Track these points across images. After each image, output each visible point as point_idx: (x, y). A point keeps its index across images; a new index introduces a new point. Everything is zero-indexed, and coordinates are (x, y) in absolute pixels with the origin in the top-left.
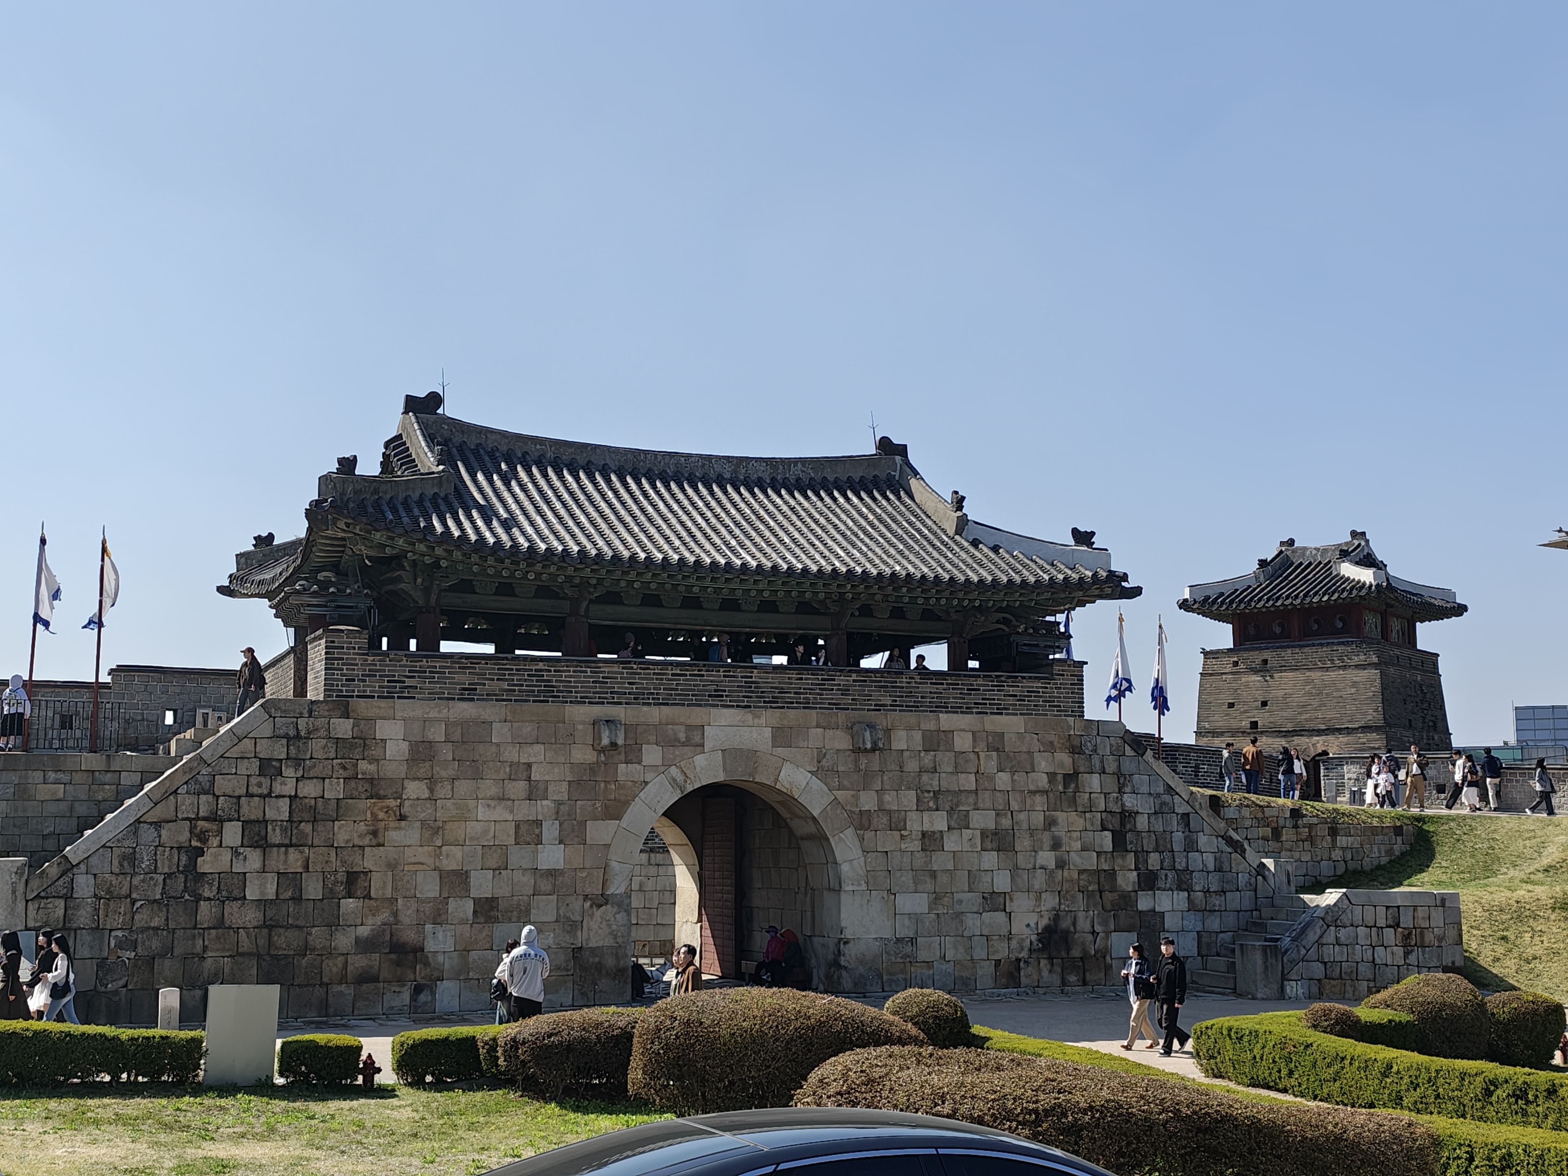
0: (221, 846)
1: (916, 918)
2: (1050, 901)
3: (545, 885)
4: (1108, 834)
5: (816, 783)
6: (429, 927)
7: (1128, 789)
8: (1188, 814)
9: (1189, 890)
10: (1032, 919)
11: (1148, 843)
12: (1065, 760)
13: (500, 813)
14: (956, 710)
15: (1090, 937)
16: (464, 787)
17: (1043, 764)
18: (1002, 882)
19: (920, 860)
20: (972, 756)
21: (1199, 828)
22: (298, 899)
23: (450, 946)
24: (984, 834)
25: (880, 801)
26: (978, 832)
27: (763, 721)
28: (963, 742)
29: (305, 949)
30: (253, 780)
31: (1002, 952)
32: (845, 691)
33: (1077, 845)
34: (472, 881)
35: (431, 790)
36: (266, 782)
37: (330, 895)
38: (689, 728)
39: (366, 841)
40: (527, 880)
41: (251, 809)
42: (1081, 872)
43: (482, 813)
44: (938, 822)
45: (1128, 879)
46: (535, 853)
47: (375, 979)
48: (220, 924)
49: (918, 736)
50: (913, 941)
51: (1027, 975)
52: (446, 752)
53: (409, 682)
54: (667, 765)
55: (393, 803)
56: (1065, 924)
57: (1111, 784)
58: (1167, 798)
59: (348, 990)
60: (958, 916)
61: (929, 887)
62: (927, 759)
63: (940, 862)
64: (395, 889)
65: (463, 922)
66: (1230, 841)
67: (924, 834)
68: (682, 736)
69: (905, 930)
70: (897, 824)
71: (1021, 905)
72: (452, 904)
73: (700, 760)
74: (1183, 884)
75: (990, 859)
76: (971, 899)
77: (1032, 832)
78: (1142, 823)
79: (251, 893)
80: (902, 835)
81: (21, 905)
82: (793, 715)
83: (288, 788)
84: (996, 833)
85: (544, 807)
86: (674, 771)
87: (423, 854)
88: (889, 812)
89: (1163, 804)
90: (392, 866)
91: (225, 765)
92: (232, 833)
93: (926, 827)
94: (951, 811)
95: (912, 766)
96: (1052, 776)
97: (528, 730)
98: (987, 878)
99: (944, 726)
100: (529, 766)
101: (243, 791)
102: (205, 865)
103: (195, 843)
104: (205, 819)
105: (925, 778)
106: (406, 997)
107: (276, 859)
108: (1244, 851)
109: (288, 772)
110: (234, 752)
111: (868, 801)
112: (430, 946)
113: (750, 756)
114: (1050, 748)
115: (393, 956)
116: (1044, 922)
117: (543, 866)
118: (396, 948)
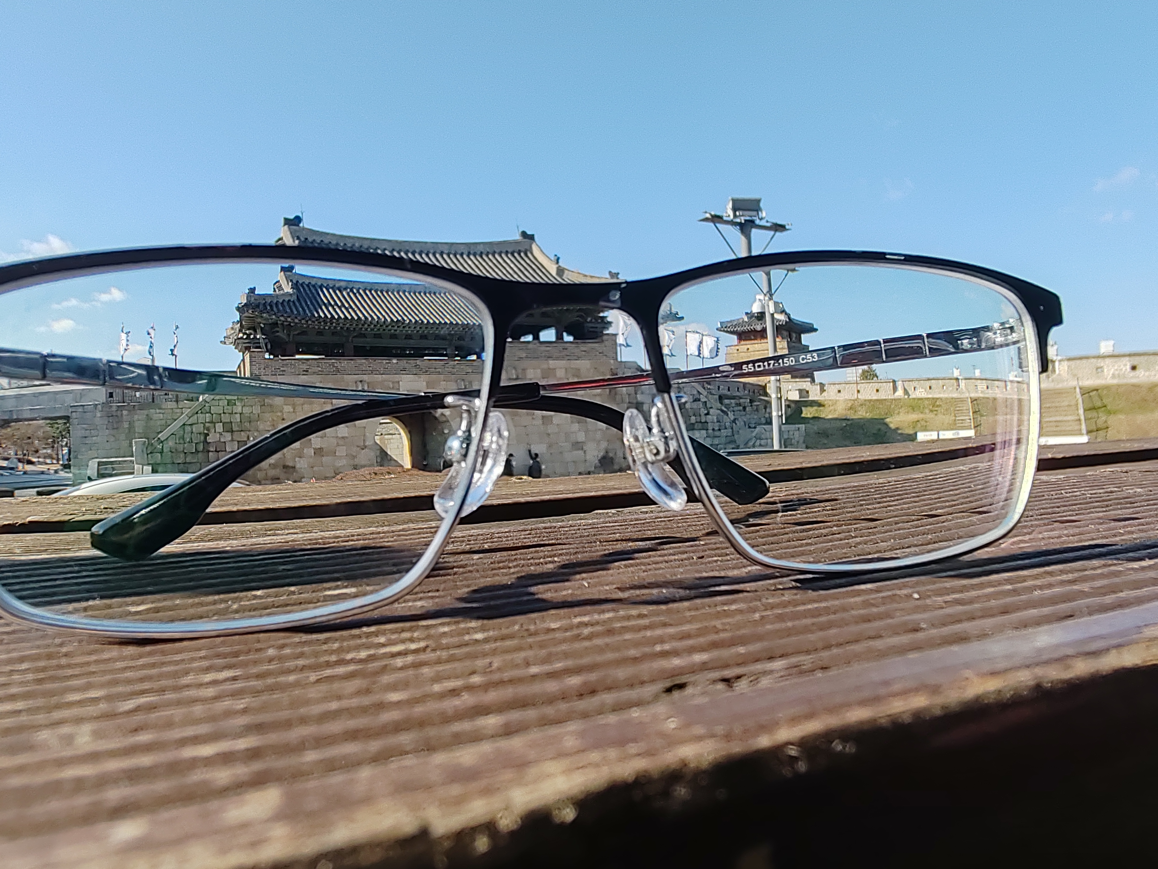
0: (215, 432)
3: (341, 442)
6: (297, 459)
23: (304, 466)
30: (225, 408)
32: (454, 367)
34: (312, 442)
35: (294, 409)
36: (230, 408)
40: (335, 441)
41: (226, 418)
46: (336, 431)
55: (279, 414)
81: (146, 455)
82: (434, 377)
83: (239, 409)
92: (219, 427)
101: (222, 412)
102: (209, 439)
103: (206, 432)
104: (209, 422)
107: (237, 437)
108: (727, 414)
112: (298, 466)
117: (340, 435)
118: (285, 467)
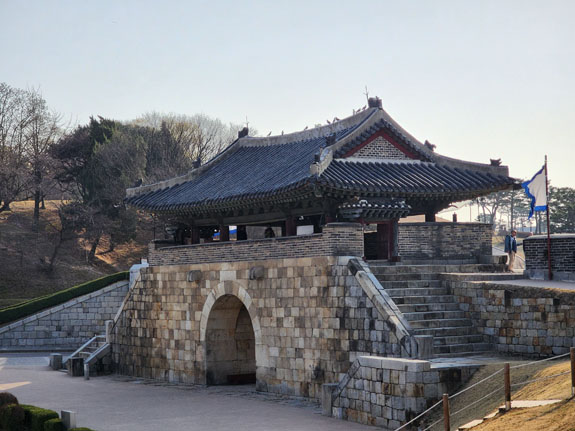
1: (276, 359)
2: (318, 354)
3: (188, 336)
4: (338, 320)
5: (248, 295)
7: (347, 295)
8: (371, 309)
10: (311, 363)
11: (353, 325)
12: (325, 279)
13: (178, 308)
15: (332, 375)
17: (316, 283)
18: (301, 343)
19: (275, 331)
20: (293, 279)
21: (376, 317)
24: (295, 319)
25: (265, 303)
26: (293, 318)
27: (234, 267)
28: (290, 273)
30: (139, 296)
31: (301, 378)
33: (327, 326)
35: (166, 299)
38: (216, 272)
39: (156, 318)
42: (328, 339)
43: (175, 307)
44: (281, 313)
45: (345, 345)
46: (185, 324)
49: (276, 271)
50: (275, 369)
51: (311, 392)
52: (168, 285)
54: (211, 288)
55: (160, 304)
56: (322, 367)
57: (341, 293)
60: (288, 359)
61: (278, 344)
62: (278, 282)
67: (278, 319)
68: (215, 276)
69: (273, 364)
70: (270, 314)
71: (308, 354)
72: (171, 342)
73: (219, 286)
75: (298, 332)
76: (292, 352)
77: (310, 318)
78: (352, 313)
80: (271, 319)
82: (241, 264)
84: (298, 318)
85: (186, 306)
86: (213, 291)
88: (267, 308)
89: (361, 303)
93: (277, 315)
94: (285, 308)
95: (274, 286)
96: (318, 288)
98: (296, 341)
99: (285, 265)
105: (277, 291)
108: (395, 331)
111: (261, 303)
113: (231, 283)
114: (319, 274)
115: (161, 359)
116: (315, 365)
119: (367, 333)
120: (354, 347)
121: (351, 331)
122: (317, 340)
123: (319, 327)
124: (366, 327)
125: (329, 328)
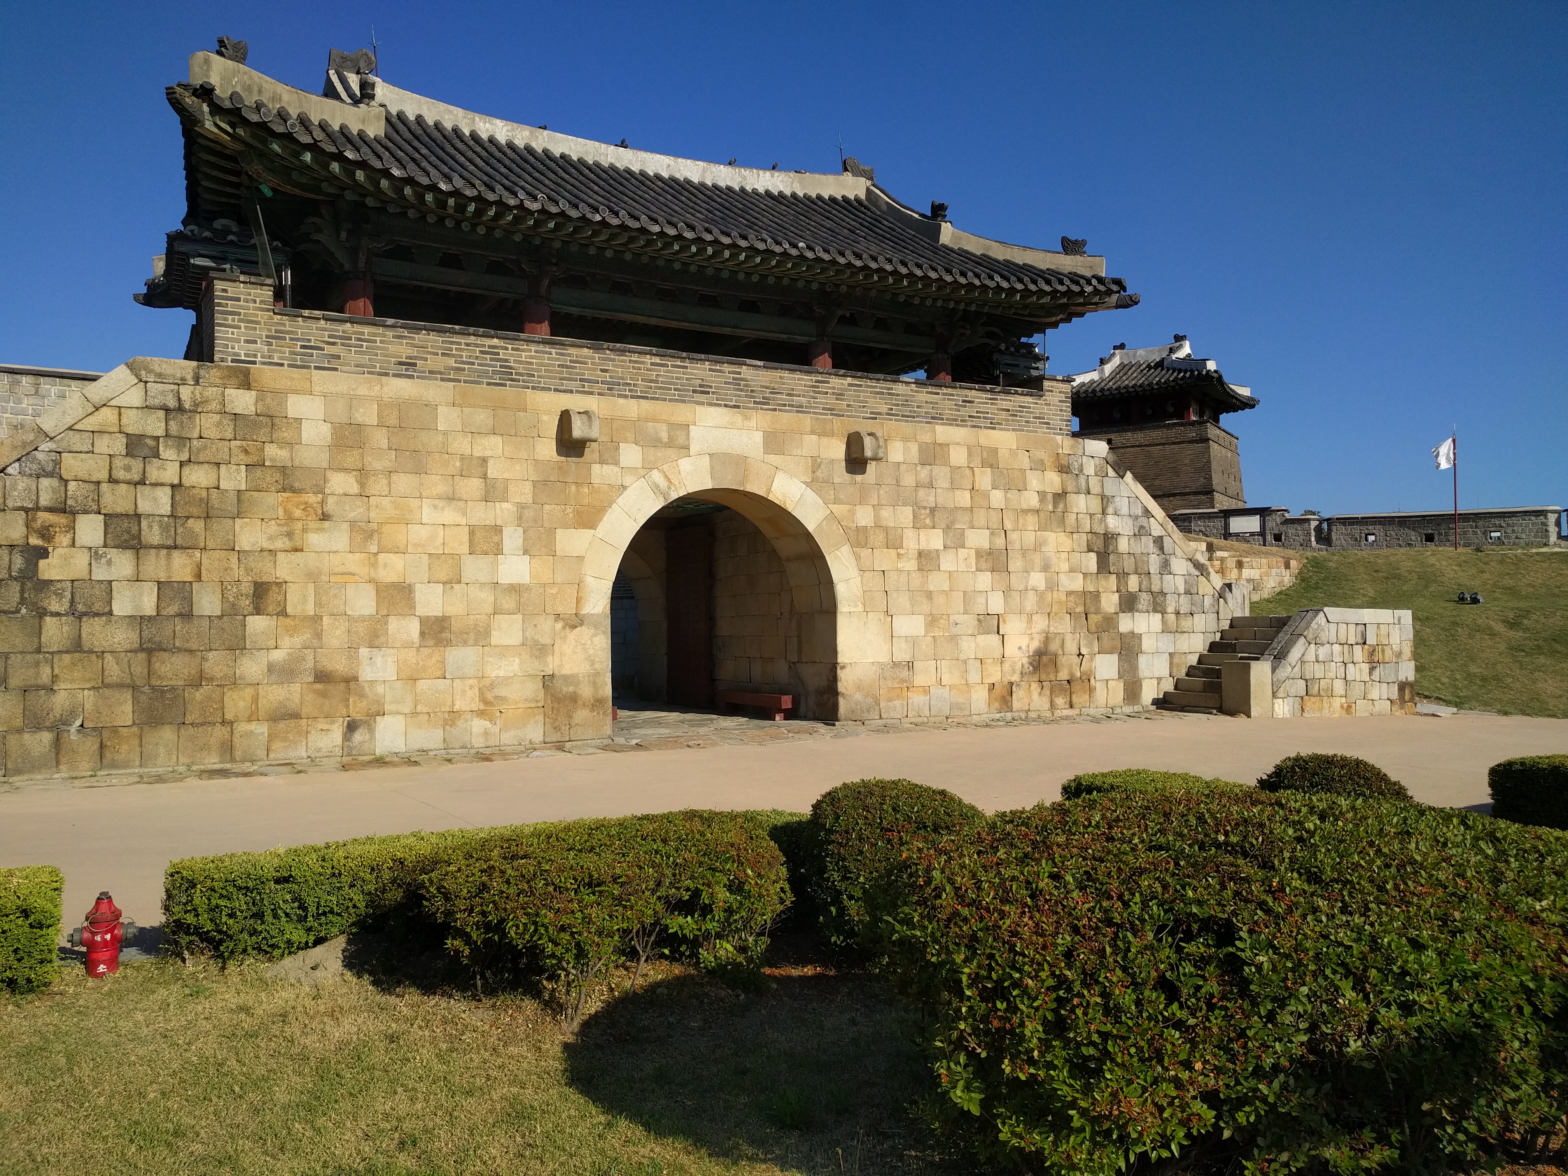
0: (73, 544)
1: (913, 641)
2: (1040, 623)
3: (508, 603)
4: (1093, 556)
5: (811, 496)
6: (364, 651)
7: (1110, 510)
8: (1161, 537)
9: (1163, 613)
10: (1024, 642)
11: (1128, 564)
12: (1053, 480)
13: (450, 515)
14: (952, 422)
15: (1077, 660)
16: (404, 482)
17: (1034, 481)
18: (996, 604)
19: (916, 580)
20: (968, 472)
21: (1171, 551)
22: (187, 615)
23: (390, 674)
24: (979, 554)
25: (877, 517)
26: (973, 552)
27: (753, 423)
28: (958, 456)
29: (199, 680)
30: (118, 462)
31: (995, 675)
32: (839, 396)
33: (1065, 567)
34: (418, 596)
35: (362, 485)
36: (137, 465)
37: (231, 612)
38: (673, 426)
39: (280, 544)
40: (486, 598)
41: (116, 499)
42: (1069, 593)
43: (427, 513)
44: (934, 540)
45: (1110, 602)
46: (495, 565)
47: (295, 716)
48: (77, 646)
49: (914, 448)
50: (910, 665)
51: (1019, 701)
52: (380, 439)
53: (329, 350)
54: (648, 467)
55: (312, 499)
56: (1054, 647)
57: (1095, 505)
58: (1143, 521)
59: (261, 729)
60: (954, 639)
61: (926, 607)
62: (924, 473)
63: (937, 582)
64: (318, 604)
65: (407, 645)
66: (1198, 566)
67: (920, 554)
68: (664, 436)
69: (902, 654)
70: (893, 542)
71: (1013, 627)
72: (394, 624)
73: (685, 464)
74: (1158, 607)
75: (985, 580)
76: (968, 622)
77: (1024, 552)
78: (1123, 545)
79: (121, 606)
80: (899, 555)
82: (786, 418)
83: (170, 474)
84: (990, 553)
85: (503, 511)
86: (656, 476)
87: (354, 562)
88: (886, 530)
89: (1142, 527)
90: (313, 576)
91: (77, 442)
92: (90, 529)
93: (923, 546)
94: (947, 529)
95: (909, 480)
96: (1042, 495)
97: (482, 417)
98: (981, 600)
99: (941, 439)
100: (484, 461)
101: (103, 475)
102: (48, 569)
103: (34, 541)
104: (50, 510)
105: (922, 493)
106: (337, 734)
107: (155, 564)
108: (1209, 574)
109: (168, 453)
110: (90, 423)
111: (864, 517)
112: (366, 674)
113: (740, 462)
114: (1039, 466)
115: (319, 686)
116: (1035, 644)
117: (505, 580)
118: (322, 677)
119: (1155, 579)
120: (1129, 603)
121: (1122, 576)
122: (1041, 595)
123: (1046, 568)
124: (1154, 569)
125: (1071, 571)
